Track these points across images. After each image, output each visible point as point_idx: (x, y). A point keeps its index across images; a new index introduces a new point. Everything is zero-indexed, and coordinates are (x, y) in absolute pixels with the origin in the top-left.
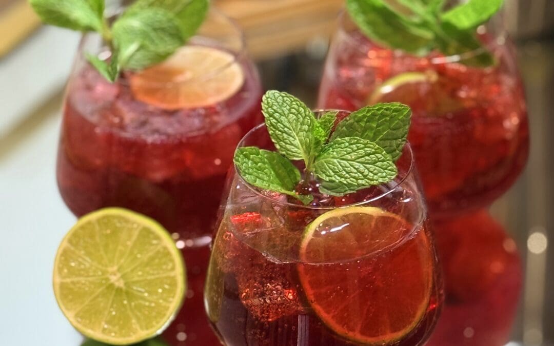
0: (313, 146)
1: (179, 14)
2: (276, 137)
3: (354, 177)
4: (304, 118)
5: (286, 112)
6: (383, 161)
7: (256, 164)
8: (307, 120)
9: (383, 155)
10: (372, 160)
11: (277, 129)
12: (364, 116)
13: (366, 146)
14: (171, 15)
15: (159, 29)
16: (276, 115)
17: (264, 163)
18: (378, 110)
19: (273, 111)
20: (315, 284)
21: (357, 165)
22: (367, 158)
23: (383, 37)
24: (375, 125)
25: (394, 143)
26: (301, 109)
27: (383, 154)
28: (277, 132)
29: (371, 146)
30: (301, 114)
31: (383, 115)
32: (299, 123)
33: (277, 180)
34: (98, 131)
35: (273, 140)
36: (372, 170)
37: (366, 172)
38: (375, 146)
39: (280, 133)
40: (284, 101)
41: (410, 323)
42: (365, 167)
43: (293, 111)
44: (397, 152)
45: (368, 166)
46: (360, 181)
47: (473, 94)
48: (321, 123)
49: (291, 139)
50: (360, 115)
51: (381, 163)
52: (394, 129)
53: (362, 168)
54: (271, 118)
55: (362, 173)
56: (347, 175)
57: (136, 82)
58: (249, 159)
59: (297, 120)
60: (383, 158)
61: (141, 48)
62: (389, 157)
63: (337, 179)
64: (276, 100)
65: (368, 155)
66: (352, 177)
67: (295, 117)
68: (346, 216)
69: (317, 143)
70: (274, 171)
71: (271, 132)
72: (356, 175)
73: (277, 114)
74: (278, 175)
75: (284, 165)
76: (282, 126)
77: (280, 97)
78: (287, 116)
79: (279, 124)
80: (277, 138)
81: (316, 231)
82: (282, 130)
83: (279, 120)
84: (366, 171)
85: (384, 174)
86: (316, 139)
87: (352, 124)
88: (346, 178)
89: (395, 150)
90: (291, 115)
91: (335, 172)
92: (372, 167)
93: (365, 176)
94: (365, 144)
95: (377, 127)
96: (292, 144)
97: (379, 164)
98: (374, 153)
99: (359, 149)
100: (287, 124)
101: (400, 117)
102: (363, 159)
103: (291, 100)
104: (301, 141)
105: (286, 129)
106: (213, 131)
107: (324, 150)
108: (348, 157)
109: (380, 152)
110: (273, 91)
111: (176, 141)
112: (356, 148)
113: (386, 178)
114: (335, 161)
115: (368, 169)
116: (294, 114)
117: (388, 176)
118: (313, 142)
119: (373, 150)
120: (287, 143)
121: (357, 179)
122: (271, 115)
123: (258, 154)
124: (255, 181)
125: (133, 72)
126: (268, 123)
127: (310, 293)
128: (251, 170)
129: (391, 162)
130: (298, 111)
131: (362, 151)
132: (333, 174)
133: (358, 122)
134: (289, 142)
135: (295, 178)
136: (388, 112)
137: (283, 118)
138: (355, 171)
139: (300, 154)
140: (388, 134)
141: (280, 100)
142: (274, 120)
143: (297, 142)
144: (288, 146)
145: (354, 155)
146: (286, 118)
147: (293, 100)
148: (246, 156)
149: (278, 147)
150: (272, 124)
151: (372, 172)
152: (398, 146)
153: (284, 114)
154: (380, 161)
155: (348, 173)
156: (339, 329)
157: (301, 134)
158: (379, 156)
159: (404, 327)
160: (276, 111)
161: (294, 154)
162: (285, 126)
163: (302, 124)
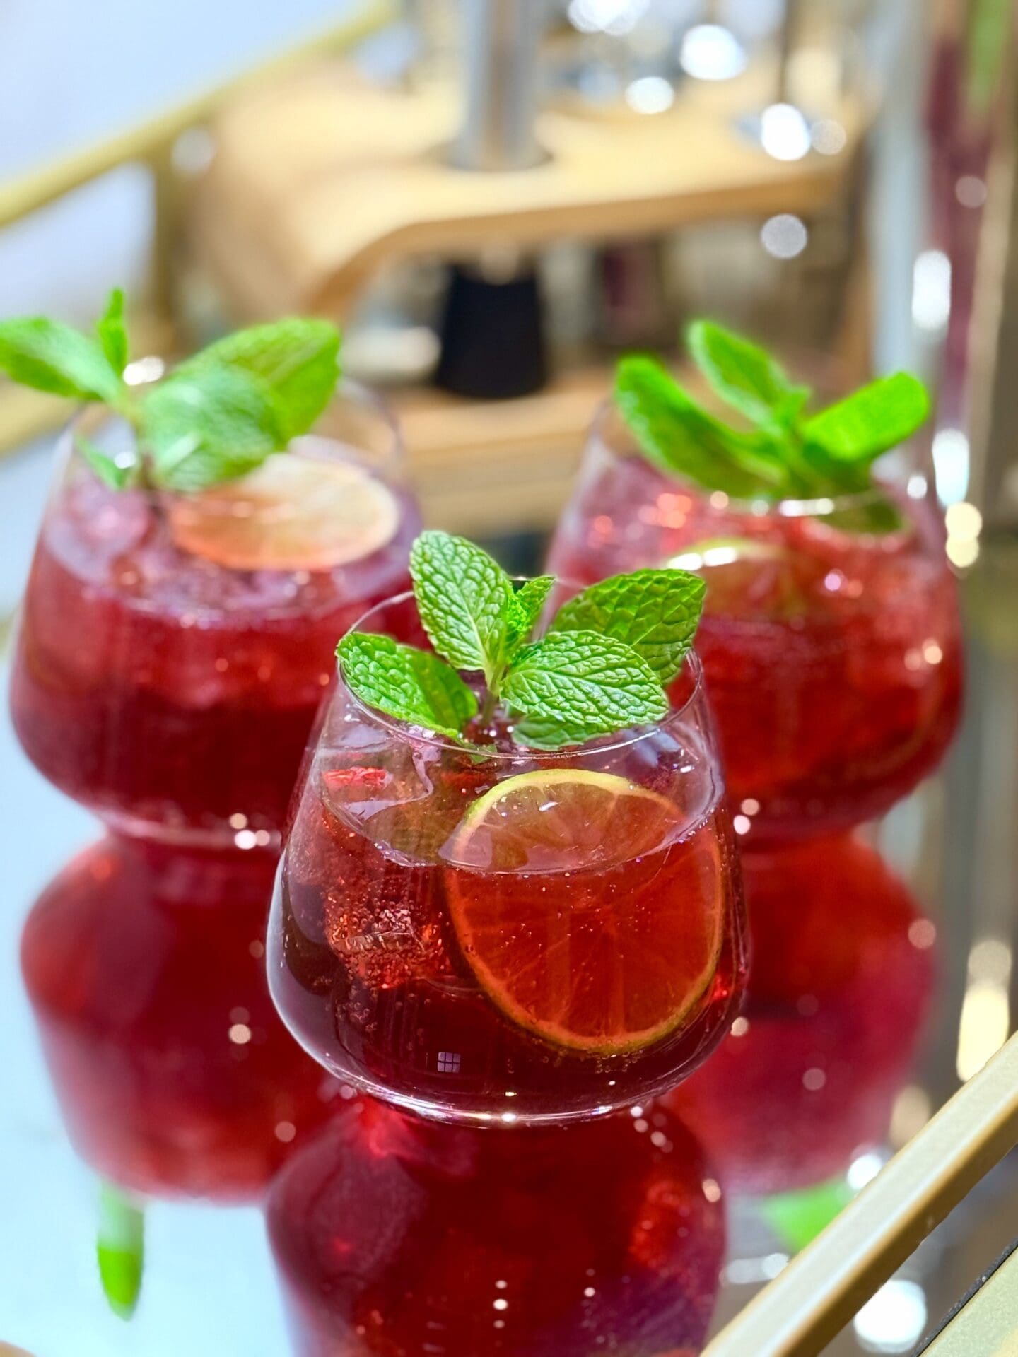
0: (503, 644)
1: (282, 387)
2: (432, 622)
3: (579, 710)
4: (492, 590)
5: (459, 575)
6: (641, 683)
7: (387, 670)
8: (499, 594)
9: (642, 672)
10: (620, 679)
11: (436, 605)
12: (614, 594)
13: (609, 649)
14: (263, 384)
15: (235, 410)
16: (438, 579)
17: (403, 671)
18: (642, 581)
19: (432, 570)
20: (479, 917)
21: (587, 686)
22: (609, 673)
23: (685, 466)
24: (632, 613)
25: (668, 650)
26: (490, 573)
27: (642, 668)
28: (436, 612)
29: (620, 650)
30: (487, 582)
31: (651, 593)
32: (482, 599)
33: (428, 709)
34: (89, 595)
35: (426, 628)
36: (616, 697)
37: (605, 701)
38: (626, 652)
39: (441, 614)
40: (456, 553)
41: (665, 1016)
42: (602, 689)
43: (474, 573)
44: (673, 667)
45: (609, 689)
46: (590, 719)
47: (855, 589)
48: (523, 599)
49: (463, 627)
50: (605, 591)
51: (638, 686)
52: (669, 623)
53: (597, 692)
54: (426, 584)
55: (595, 702)
56: (567, 705)
57: (182, 518)
58: (372, 658)
59: (479, 593)
60: (642, 676)
61: (201, 449)
62: (654, 676)
63: (544, 710)
64: (440, 550)
65: (613, 667)
66: (573, 707)
67: (474, 586)
68: (556, 787)
69: (512, 636)
70: (424, 691)
71: (422, 611)
72: (585, 706)
73: (439, 576)
74: (429, 699)
75: (446, 682)
76: (447, 600)
77: (451, 546)
78: (459, 581)
79: (441, 596)
80: (434, 623)
81: (492, 811)
82: (446, 608)
83: (442, 589)
84: (606, 698)
85: (641, 709)
86: (510, 628)
87: (588, 608)
88: (563, 710)
89: (666, 664)
90: (468, 582)
91: (542, 698)
92: (617, 693)
93: (602, 710)
94: (608, 647)
95: (637, 616)
96: (463, 639)
97: (632, 687)
98: (623, 666)
99: (594, 654)
100: (457, 598)
101: (685, 599)
102: (601, 674)
103: (471, 552)
104: (481, 633)
105: (454, 608)
106: (318, 612)
107: (523, 655)
108: (572, 669)
109: (637, 664)
110: (437, 533)
111: (241, 626)
112: (589, 653)
113: (645, 718)
114: (545, 674)
115: (609, 696)
116: (473, 579)
117: (649, 714)
118: (505, 634)
119: (624, 659)
120: (452, 636)
121: (585, 713)
122: (427, 578)
123: (392, 652)
124: (378, 701)
125: (178, 495)
126: (417, 593)
127: (466, 933)
128: (371, 679)
129: (658, 688)
130: (482, 574)
131: (601, 661)
132: (537, 700)
133: (600, 604)
134: (457, 634)
135: (466, 709)
136: (662, 588)
137: (451, 586)
138: (582, 697)
139: (478, 660)
140: (657, 632)
141: (449, 550)
142: (432, 588)
143: (474, 635)
144: (455, 642)
145: (582, 667)
146: (459, 586)
147: (474, 552)
148: (365, 651)
149: (434, 641)
150: (426, 596)
151: (615, 702)
152: (674, 655)
153: (455, 578)
154: (636, 683)
155: (567, 700)
156: (518, 1013)
157: (483, 619)
158: (635, 671)
159: (654, 1023)
160: (437, 571)
161: (466, 658)
162: (453, 602)
163: (489, 600)
